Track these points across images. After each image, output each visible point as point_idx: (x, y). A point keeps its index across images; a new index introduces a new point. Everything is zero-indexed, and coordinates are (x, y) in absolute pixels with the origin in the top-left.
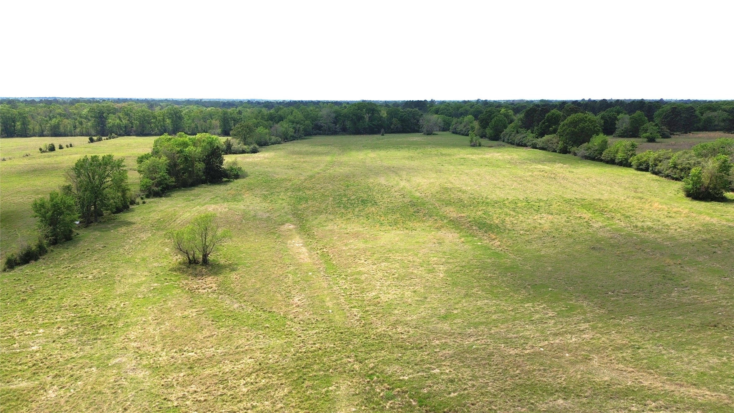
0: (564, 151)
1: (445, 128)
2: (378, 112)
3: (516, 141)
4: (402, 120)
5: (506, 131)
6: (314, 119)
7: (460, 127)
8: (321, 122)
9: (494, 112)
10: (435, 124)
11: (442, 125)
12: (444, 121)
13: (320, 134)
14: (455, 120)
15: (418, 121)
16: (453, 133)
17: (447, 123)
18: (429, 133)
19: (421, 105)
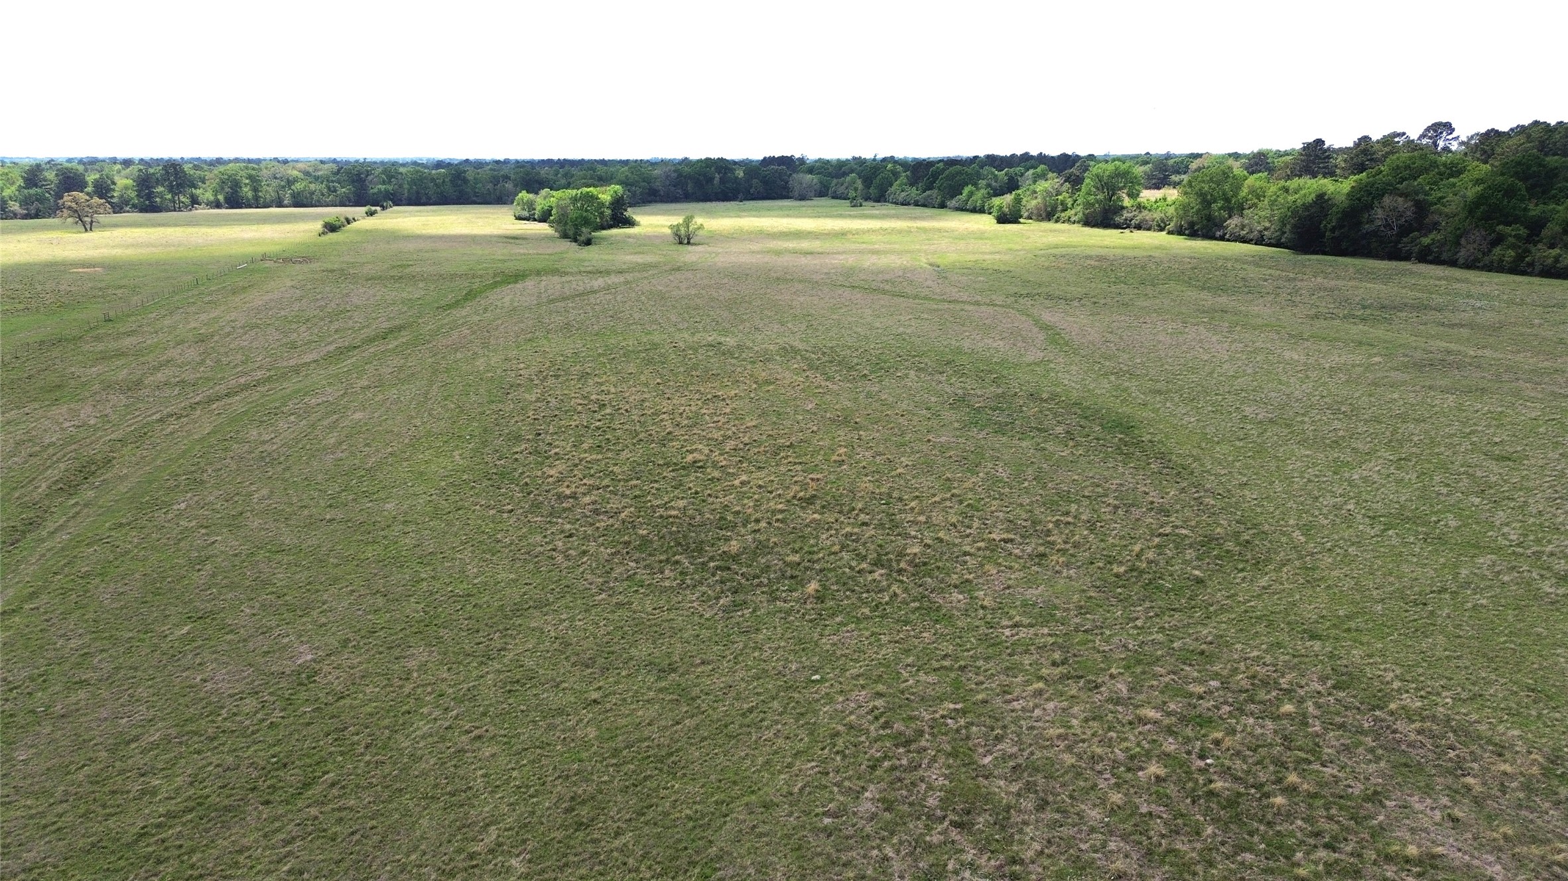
0: (942, 206)
1: (822, 193)
2: (732, 171)
3: (900, 199)
4: (765, 182)
5: (892, 189)
6: (647, 180)
7: (841, 190)
8: (657, 185)
9: (879, 169)
10: (810, 186)
11: (818, 187)
12: (821, 183)
13: (656, 202)
14: (835, 181)
15: (787, 183)
16: (833, 198)
17: (825, 186)
18: (802, 198)
19: (787, 162)
